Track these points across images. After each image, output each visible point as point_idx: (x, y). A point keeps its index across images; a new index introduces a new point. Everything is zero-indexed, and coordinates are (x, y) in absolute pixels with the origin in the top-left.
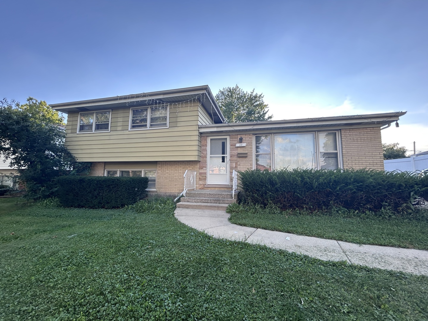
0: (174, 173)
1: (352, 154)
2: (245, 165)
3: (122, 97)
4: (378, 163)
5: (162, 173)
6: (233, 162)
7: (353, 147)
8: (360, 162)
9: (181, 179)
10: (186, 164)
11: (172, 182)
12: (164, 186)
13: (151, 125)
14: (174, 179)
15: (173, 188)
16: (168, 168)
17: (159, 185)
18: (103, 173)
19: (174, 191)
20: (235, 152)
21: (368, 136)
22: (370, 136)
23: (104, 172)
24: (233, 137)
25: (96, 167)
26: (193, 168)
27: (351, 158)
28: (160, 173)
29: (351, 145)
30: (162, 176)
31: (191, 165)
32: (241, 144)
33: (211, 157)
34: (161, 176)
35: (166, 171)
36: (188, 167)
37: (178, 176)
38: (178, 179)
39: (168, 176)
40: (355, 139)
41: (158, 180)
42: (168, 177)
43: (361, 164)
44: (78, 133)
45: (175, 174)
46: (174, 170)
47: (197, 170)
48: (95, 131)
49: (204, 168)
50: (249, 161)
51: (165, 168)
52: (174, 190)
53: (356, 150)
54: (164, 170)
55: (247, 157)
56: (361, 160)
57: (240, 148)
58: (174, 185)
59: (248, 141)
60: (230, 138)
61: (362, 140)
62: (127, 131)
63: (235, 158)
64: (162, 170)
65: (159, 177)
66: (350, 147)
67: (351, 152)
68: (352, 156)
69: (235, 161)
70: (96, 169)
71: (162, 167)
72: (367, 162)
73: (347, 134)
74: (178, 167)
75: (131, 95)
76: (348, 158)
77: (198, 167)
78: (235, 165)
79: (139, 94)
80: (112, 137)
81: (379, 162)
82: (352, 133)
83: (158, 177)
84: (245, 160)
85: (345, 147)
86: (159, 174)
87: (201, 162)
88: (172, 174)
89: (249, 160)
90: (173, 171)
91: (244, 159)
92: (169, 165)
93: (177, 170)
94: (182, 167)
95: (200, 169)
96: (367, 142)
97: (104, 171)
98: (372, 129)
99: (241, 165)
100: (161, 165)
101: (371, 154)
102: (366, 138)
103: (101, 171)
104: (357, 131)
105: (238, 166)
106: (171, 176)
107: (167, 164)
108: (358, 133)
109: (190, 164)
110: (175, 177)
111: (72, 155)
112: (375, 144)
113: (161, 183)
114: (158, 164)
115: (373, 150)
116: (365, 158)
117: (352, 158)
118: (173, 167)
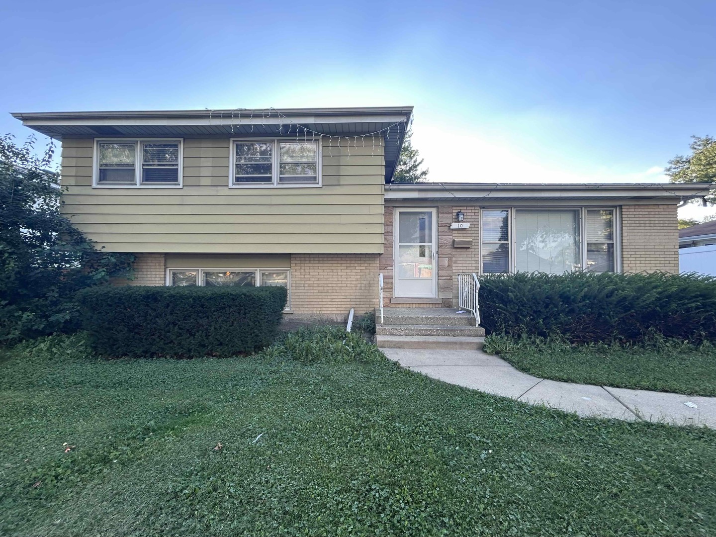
0: (328, 277)
1: (637, 247)
2: (466, 262)
3: (220, 112)
4: (671, 262)
5: (302, 276)
6: (444, 256)
7: (639, 234)
8: (647, 259)
9: (342, 288)
10: (353, 259)
11: (325, 294)
12: (307, 303)
13: (281, 179)
14: (328, 288)
15: (327, 306)
16: (315, 268)
17: (297, 300)
18: (163, 276)
19: (329, 312)
20: (448, 239)
21: (660, 219)
22: (663, 219)
23: (165, 275)
24: (445, 210)
25: (145, 264)
26: (367, 268)
27: (634, 253)
28: (297, 277)
29: (635, 231)
30: (303, 282)
31: (362, 262)
32: (460, 224)
33: (400, 246)
34: (301, 282)
35: (311, 274)
36: (356, 265)
37: (337, 282)
38: (336, 288)
39: (315, 282)
40: (642, 222)
41: (295, 291)
42: (316, 285)
43: (648, 262)
44: (94, 185)
45: (331, 279)
46: (328, 271)
47: (376, 271)
48: (141, 184)
49: (389, 268)
50: (473, 256)
51: (308, 268)
52: (330, 309)
53: (643, 241)
54: (307, 271)
55: (469, 248)
56: (648, 256)
57: (456, 232)
58: (329, 300)
59: (472, 220)
60: (438, 213)
61: (652, 225)
62: (226, 188)
63: (448, 250)
64: (302, 271)
65: (297, 285)
66: (634, 234)
67: (634, 244)
68: (636, 250)
69: (447, 256)
70: (144, 267)
71: (302, 265)
72: (656, 259)
73: (631, 213)
74: (336, 265)
75: (241, 110)
76: (630, 253)
77: (378, 265)
78: (447, 262)
79: (262, 110)
80: (188, 200)
81: (673, 259)
82: (638, 213)
83: (294, 285)
84: (466, 253)
85: (626, 234)
86: (295, 279)
87: (382, 256)
88: (323, 279)
89: (474, 253)
90: (326, 274)
91: (464, 252)
92: (318, 262)
93: (335, 271)
94: (345, 265)
95: (380, 269)
96: (659, 228)
97: (165, 271)
98: (665, 207)
99: (458, 262)
100: (299, 262)
101: (662, 247)
102: (657, 222)
103: (157, 273)
104: (646, 210)
105: (454, 265)
106: (322, 282)
107: (312, 259)
108: (647, 213)
109: (362, 259)
110: (330, 285)
111: (84, 236)
112: (669, 231)
113: (302, 297)
114: (292, 259)
115: (666, 241)
116: (654, 253)
117: (637, 253)
118: (324, 265)
